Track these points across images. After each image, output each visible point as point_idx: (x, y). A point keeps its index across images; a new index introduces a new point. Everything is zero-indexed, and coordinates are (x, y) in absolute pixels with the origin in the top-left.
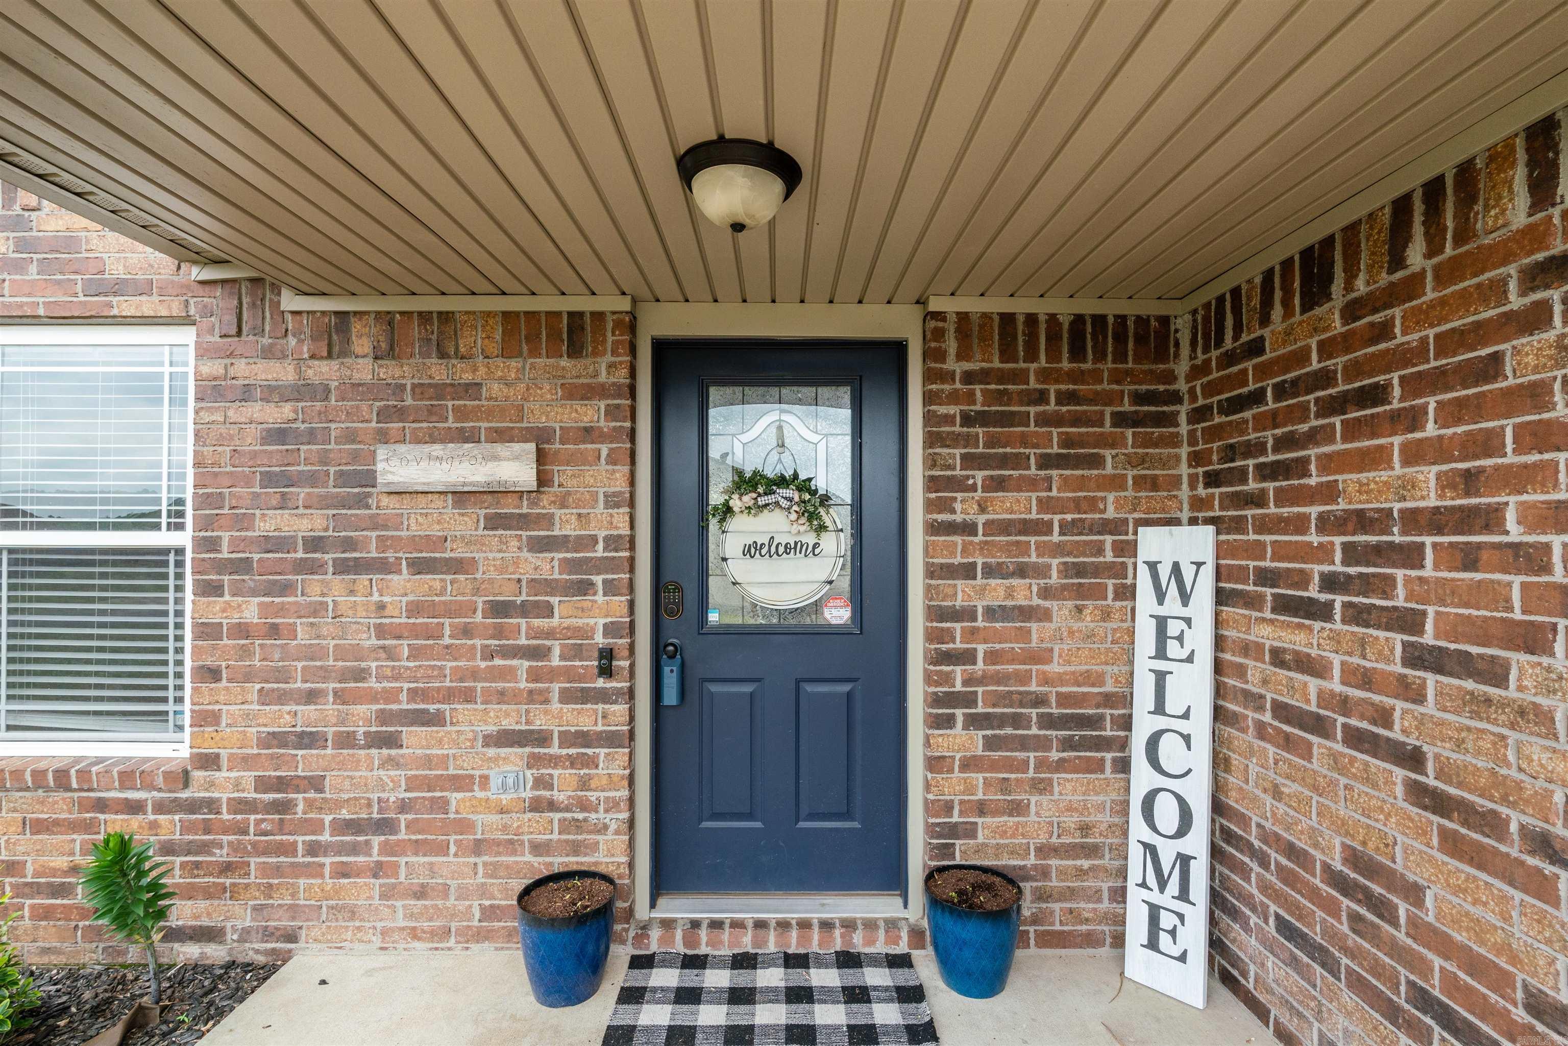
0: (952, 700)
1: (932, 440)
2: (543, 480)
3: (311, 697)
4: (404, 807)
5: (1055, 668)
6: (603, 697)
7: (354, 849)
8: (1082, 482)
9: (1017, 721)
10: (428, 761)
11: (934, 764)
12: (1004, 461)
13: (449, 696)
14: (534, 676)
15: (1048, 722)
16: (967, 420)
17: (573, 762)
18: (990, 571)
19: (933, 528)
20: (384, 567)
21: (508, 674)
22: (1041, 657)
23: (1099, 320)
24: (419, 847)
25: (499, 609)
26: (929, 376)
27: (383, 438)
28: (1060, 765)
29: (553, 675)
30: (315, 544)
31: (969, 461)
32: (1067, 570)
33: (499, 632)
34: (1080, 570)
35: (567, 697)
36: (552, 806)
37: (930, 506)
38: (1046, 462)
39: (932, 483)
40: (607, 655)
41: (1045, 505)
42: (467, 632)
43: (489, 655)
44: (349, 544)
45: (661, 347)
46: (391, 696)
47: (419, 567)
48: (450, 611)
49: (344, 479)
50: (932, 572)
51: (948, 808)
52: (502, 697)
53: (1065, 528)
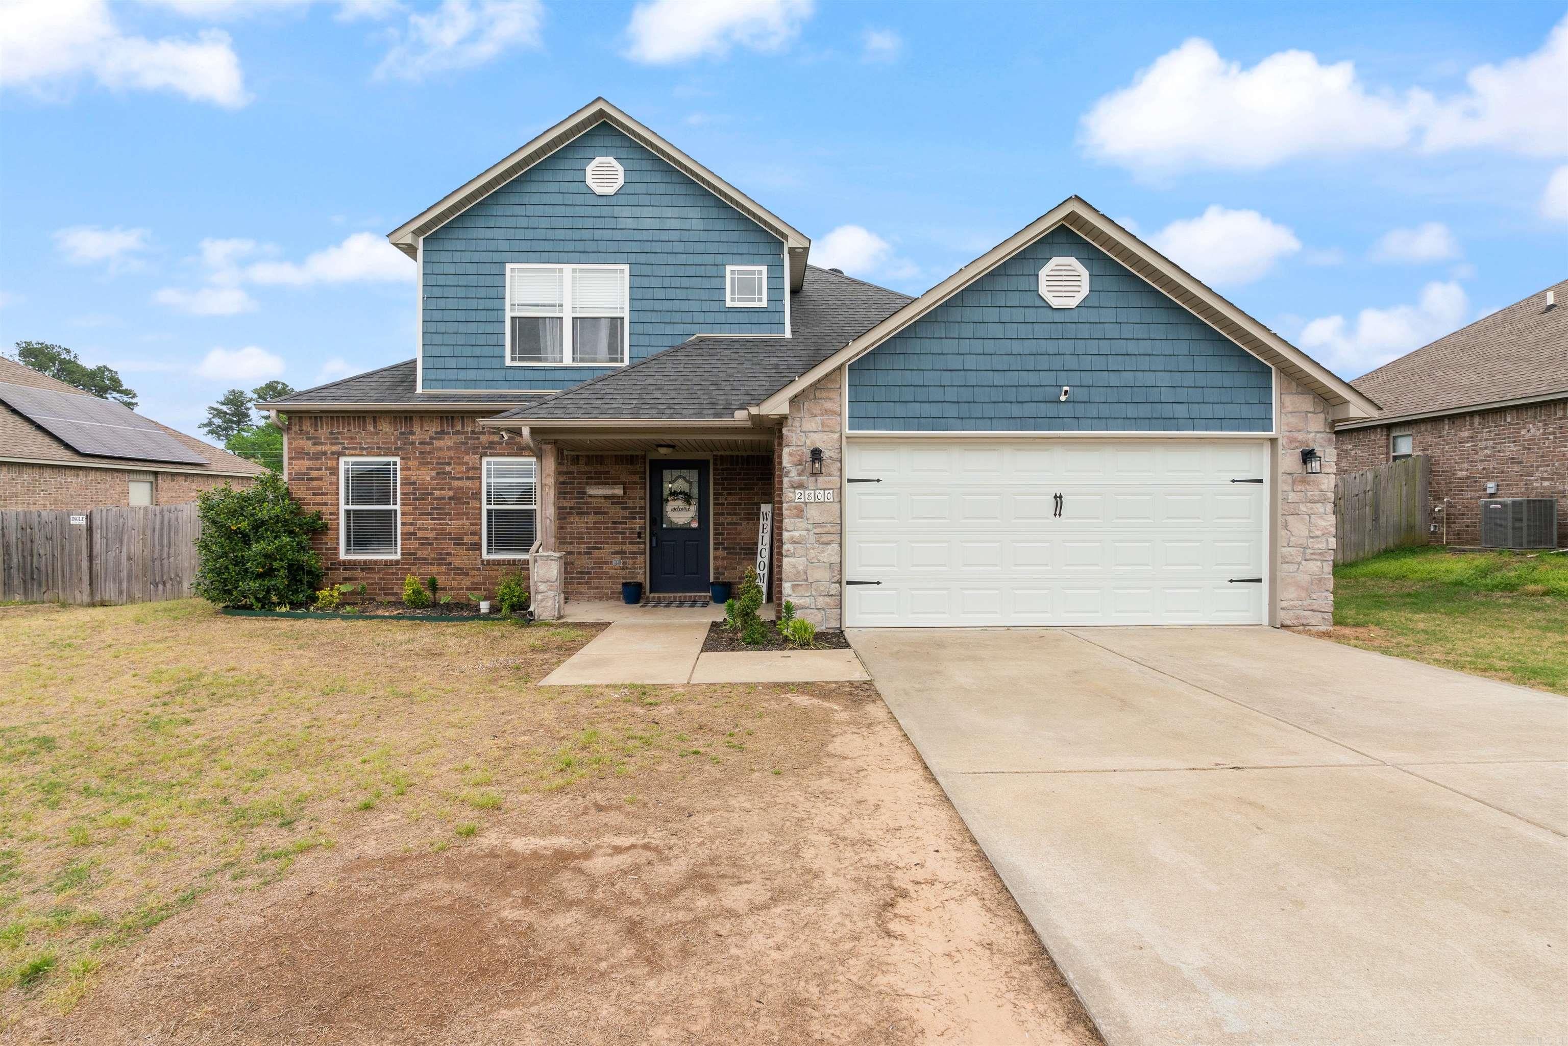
0: (719, 544)
1: (715, 484)
2: (625, 493)
3: (571, 543)
4: (593, 568)
5: (743, 536)
6: (639, 543)
7: (581, 578)
8: (748, 494)
9: (734, 548)
10: (599, 558)
11: (715, 558)
12: (730, 489)
13: (603, 543)
14: (623, 538)
15: (741, 549)
16: (722, 479)
17: (632, 558)
18: (727, 514)
19: (715, 504)
20: (588, 513)
21: (617, 538)
22: (740, 534)
23: (753, 457)
24: (597, 578)
25: (614, 523)
26: (714, 469)
27: (587, 484)
28: (744, 559)
29: (627, 538)
30: (571, 508)
31: (723, 489)
32: (745, 514)
33: (614, 528)
34: (749, 514)
35: (630, 543)
36: (627, 568)
37: (715, 499)
38: (740, 489)
39: (715, 494)
40: (639, 533)
41: (740, 499)
42: (607, 528)
43: (612, 534)
44: (580, 508)
45: (652, 461)
46: (589, 543)
47: (596, 513)
48: (604, 523)
49: (578, 493)
50: (715, 514)
51: (718, 568)
52: (615, 543)
53: (745, 504)
